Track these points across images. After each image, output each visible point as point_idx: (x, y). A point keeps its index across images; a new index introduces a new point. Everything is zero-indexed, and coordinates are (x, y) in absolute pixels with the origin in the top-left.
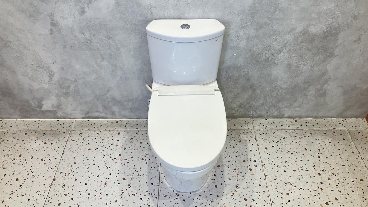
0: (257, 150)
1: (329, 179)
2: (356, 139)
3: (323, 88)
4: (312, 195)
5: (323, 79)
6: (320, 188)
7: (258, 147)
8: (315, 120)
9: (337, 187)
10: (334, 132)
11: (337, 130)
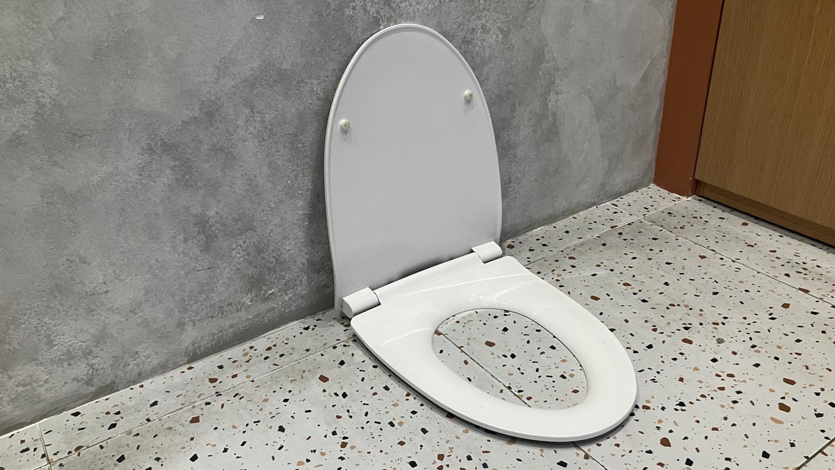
0: (466, 362)
1: (720, 341)
2: (679, 227)
3: (547, 108)
4: (727, 406)
5: (541, 73)
6: (724, 376)
7: (462, 351)
8: (555, 227)
9: (759, 352)
10: (620, 234)
11: (623, 228)
